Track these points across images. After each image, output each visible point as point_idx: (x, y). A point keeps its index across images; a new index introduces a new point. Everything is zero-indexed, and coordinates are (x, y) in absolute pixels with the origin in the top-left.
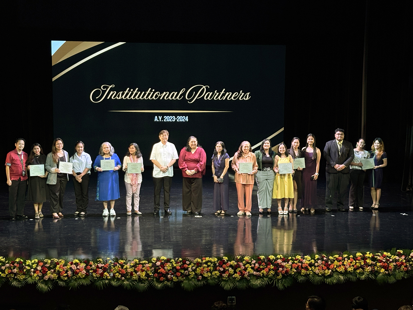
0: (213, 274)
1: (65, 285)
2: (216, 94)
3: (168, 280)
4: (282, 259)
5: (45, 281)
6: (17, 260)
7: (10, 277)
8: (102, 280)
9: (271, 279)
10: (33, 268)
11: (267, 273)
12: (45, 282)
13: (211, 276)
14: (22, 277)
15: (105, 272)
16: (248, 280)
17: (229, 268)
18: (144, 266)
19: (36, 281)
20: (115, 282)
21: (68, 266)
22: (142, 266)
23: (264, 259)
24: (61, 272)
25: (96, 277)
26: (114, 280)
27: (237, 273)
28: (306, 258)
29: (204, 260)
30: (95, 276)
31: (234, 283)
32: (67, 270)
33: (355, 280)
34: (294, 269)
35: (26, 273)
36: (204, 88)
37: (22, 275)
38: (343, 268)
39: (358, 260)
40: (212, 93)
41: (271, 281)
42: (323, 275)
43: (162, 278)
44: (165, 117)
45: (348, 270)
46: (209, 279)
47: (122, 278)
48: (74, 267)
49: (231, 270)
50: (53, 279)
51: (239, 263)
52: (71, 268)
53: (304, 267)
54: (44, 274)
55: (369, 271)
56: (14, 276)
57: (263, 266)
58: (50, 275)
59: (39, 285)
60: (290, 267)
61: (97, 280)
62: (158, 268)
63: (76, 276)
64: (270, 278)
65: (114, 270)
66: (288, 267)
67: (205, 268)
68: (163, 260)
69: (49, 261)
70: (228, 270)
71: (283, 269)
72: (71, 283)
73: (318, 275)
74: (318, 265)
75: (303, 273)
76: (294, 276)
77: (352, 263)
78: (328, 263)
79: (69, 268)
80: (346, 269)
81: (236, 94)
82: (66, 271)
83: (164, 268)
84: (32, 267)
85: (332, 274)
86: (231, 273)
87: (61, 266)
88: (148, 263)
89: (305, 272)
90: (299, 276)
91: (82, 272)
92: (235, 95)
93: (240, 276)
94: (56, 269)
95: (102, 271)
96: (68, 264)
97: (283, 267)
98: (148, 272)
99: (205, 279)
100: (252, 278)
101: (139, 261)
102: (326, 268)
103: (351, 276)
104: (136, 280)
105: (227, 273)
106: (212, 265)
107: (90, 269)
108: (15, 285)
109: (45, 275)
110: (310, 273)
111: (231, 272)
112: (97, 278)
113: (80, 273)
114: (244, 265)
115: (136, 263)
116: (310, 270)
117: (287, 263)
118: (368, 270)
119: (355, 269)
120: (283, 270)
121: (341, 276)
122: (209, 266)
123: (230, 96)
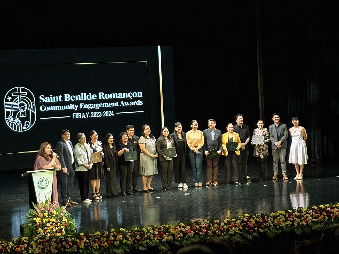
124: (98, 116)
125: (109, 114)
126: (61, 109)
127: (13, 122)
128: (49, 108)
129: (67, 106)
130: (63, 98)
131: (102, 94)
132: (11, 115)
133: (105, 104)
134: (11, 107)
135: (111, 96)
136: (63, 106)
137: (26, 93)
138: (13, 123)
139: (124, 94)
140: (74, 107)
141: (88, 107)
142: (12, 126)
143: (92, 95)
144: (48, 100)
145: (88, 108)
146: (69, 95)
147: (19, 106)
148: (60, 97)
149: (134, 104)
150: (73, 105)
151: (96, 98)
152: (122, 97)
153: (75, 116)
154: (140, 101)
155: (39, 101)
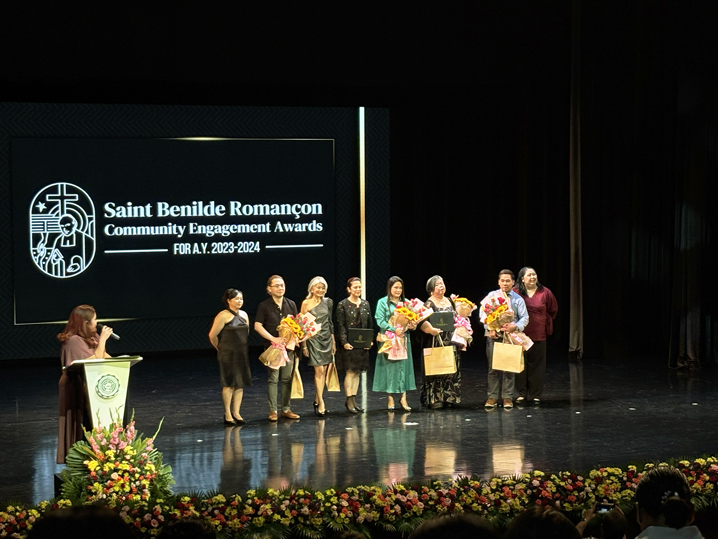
124: (227, 250)
125: (250, 247)
126: (148, 233)
127: (46, 256)
128: (124, 231)
129: (161, 228)
130: (154, 210)
131: (236, 205)
132: (42, 243)
133: (241, 227)
134: (43, 225)
135: (255, 210)
136: (152, 228)
137: (77, 195)
138: (47, 258)
139: (283, 206)
140: (177, 230)
141: (207, 230)
142: (44, 266)
143: (215, 206)
144: (122, 212)
145: (205, 234)
146: (167, 205)
147: (61, 223)
148: (148, 207)
149: (304, 230)
150: (175, 226)
151: (224, 213)
152: (278, 213)
153: (178, 249)
154: (316, 223)
155: (104, 214)
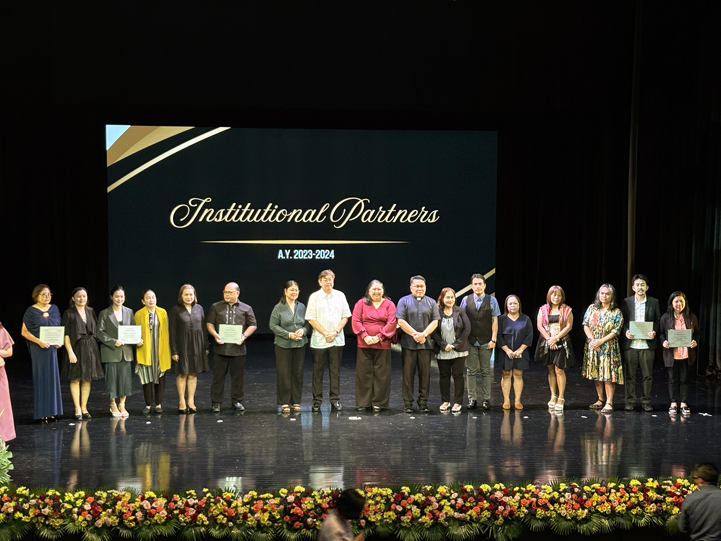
0: (385, 516)
1: (131, 536)
2: (381, 213)
3: (307, 527)
4: (503, 490)
5: (96, 528)
6: (50, 493)
7: (38, 522)
8: (194, 526)
9: (484, 525)
10: (77, 507)
11: (478, 515)
12: (98, 531)
13: (381, 521)
14: (58, 523)
15: (199, 514)
16: (446, 528)
17: (411, 506)
18: (267, 503)
19: (82, 528)
20: (216, 531)
21: (136, 503)
22: (262, 502)
23: (472, 491)
24: (125, 513)
25: (184, 522)
26: (215, 528)
27: (425, 514)
28: (545, 489)
29: (369, 493)
30: (183, 520)
31: (422, 532)
32: (135, 509)
33: (629, 527)
34: (524, 508)
35: (65, 515)
36: (361, 203)
37: (58, 518)
38: (608, 506)
39: (634, 492)
40: (374, 211)
41: (484, 529)
42: (574, 518)
43: (298, 524)
44: (296, 252)
45: (617, 510)
46: (377, 526)
47: (228, 525)
48: (146, 504)
49: (416, 510)
50: (111, 525)
51: (429, 498)
52: (141, 507)
53: (541, 505)
54: (96, 517)
55: (652, 511)
56: (45, 520)
57: (470, 502)
58: (105, 518)
59: (87, 535)
60: (518, 505)
61: (186, 527)
62: (290, 506)
63: (150, 521)
64: (482, 524)
65: (214, 510)
66: (514, 504)
67: (371, 506)
68: (299, 492)
69: (105, 495)
70: (411, 509)
71: (505, 507)
72: (141, 532)
73: (565, 518)
74: (565, 501)
75: (540, 515)
76: (524, 520)
77: (623, 497)
78: (582, 497)
79: (138, 506)
80: (613, 508)
81: (415, 212)
82: (133, 511)
83: (300, 507)
84: (76, 504)
85: (589, 517)
86: (416, 514)
87: (125, 504)
88: (273, 498)
89: (543, 513)
90: (532, 520)
91: (161, 513)
92: (413, 215)
93: (431, 519)
94: (115, 508)
95: (194, 512)
96: (137, 499)
97: (504, 504)
98: (273, 513)
99: (372, 526)
100: (452, 523)
101: (258, 495)
102: (579, 506)
103: (622, 521)
104: (253, 527)
105: (409, 515)
106: (383, 501)
107: (174, 508)
108: (46, 535)
109: (96, 519)
110: (551, 516)
111: (415, 512)
112: (187, 523)
113: (157, 514)
114: (438, 501)
115: (252, 497)
116: (552, 510)
117: (511, 497)
118: (651, 509)
119: (628, 509)
120: (505, 509)
121: (605, 520)
122: (377, 503)
123: (405, 216)
